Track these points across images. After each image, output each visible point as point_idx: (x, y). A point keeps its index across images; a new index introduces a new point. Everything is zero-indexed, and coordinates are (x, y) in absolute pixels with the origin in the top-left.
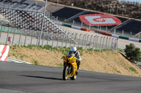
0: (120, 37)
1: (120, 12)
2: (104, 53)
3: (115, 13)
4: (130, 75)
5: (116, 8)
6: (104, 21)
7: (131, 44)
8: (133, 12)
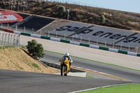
0: (22, 34)
1: (21, 9)
2: (6, 50)
3: (16, 10)
4: (33, 71)
5: (17, 5)
6: (6, 17)
7: (33, 41)
8: (34, 9)
